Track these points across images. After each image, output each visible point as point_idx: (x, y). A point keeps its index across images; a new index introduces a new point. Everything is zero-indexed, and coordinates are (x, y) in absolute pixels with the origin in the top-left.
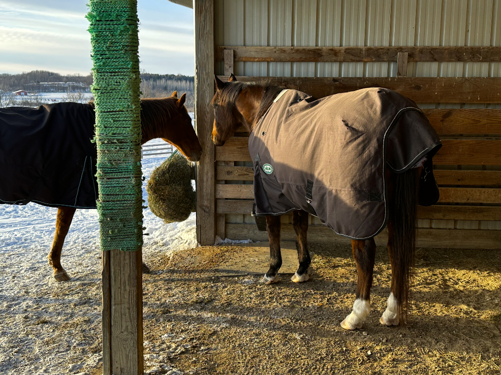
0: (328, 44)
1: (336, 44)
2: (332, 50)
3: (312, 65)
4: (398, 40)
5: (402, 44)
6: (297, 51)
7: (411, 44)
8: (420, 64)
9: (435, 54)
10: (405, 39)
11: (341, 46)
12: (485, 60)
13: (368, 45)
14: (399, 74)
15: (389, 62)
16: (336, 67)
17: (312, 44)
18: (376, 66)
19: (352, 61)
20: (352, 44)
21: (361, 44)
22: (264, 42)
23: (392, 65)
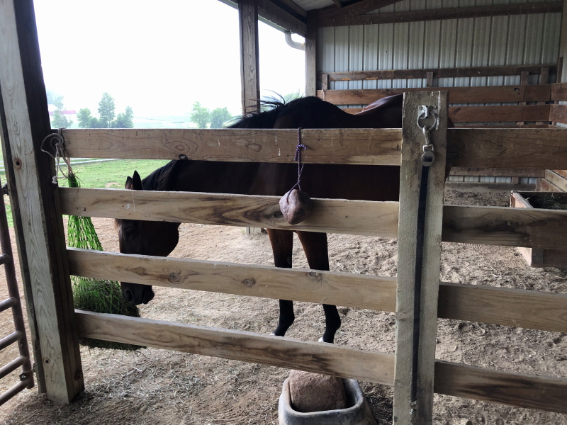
0: (384, 68)
1: (390, 67)
2: (387, 72)
3: (375, 82)
4: (428, 64)
5: (430, 67)
6: (366, 73)
8: (441, 80)
9: (450, 73)
10: (432, 64)
11: (392, 69)
13: (409, 68)
14: (427, 86)
15: (422, 78)
16: (389, 82)
17: (375, 69)
18: (414, 81)
20: (399, 68)
21: (404, 67)
22: (346, 69)
23: (424, 80)
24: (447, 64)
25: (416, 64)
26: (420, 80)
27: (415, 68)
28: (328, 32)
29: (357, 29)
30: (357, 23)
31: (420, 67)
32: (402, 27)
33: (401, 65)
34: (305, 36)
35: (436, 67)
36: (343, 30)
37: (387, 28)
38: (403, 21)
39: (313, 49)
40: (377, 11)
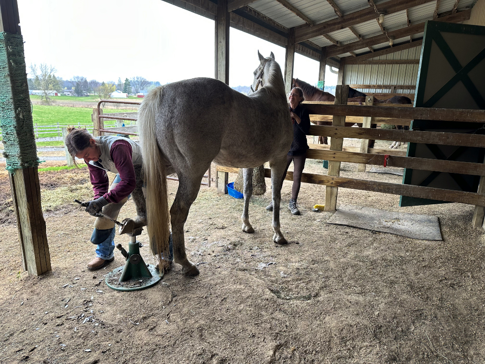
1: (375, 84)
4: (392, 83)
6: (364, 86)
8: (397, 90)
9: (402, 87)
10: (394, 83)
13: (384, 84)
14: (392, 92)
17: (368, 84)
18: (385, 90)
22: (356, 83)
23: (390, 90)
24: (401, 83)
25: (387, 83)
26: (388, 90)
27: (386, 84)
28: (349, 67)
29: (362, 66)
30: (362, 64)
31: (389, 84)
32: (382, 67)
33: (380, 83)
34: (339, 68)
35: (396, 84)
36: (356, 66)
37: (375, 67)
38: (383, 64)
39: (342, 74)
40: (371, 59)
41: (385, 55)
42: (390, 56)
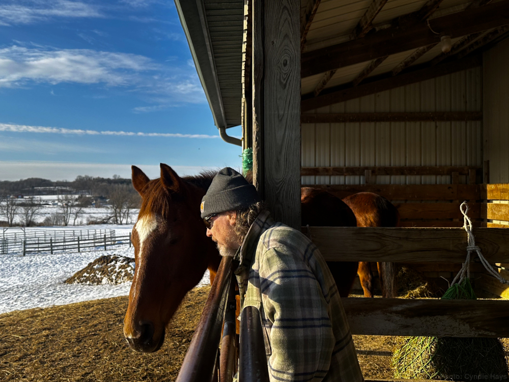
0: (322, 165)
1: (327, 165)
2: (325, 169)
3: (312, 178)
5: (367, 165)
7: (372, 164)
8: (378, 177)
11: (330, 166)
12: (418, 174)
13: (347, 165)
14: (367, 182)
15: (360, 175)
16: (327, 178)
17: (312, 165)
18: (352, 178)
19: (337, 175)
20: (337, 165)
21: (342, 165)
23: (362, 177)
24: (384, 161)
25: (354, 161)
26: (357, 178)
27: (352, 165)
31: (357, 165)
33: (338, 162)
38: (339, 121)
41: (342, 104)
42: (353, 105)
